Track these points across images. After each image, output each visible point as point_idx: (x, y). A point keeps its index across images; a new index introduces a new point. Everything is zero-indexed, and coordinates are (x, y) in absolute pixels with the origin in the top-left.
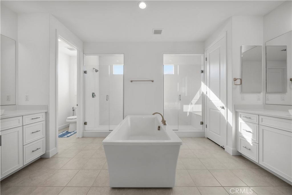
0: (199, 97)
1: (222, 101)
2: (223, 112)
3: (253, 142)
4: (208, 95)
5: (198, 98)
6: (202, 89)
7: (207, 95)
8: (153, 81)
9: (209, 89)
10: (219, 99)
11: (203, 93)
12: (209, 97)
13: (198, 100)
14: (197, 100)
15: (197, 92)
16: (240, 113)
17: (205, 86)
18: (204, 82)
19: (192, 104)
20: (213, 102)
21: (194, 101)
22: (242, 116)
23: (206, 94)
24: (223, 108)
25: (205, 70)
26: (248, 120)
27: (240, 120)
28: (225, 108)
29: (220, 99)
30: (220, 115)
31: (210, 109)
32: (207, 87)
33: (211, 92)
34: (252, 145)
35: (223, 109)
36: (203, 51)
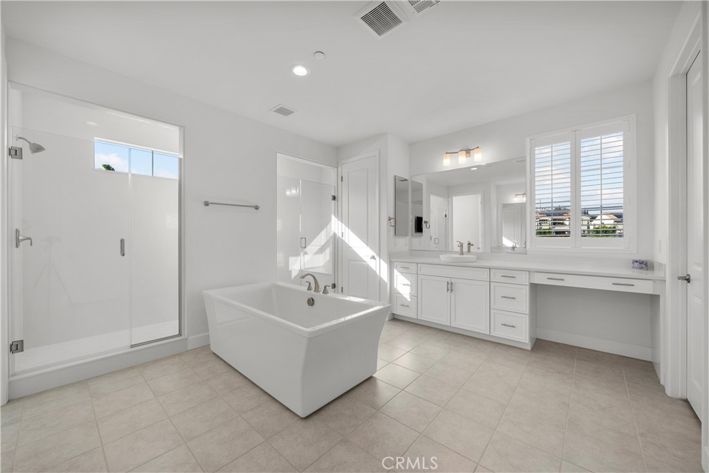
0: (325, 241)
1: (370, 248)
2: (373, 264)
3: (412, 296)
4: (346, 239)
5: (323, 244)
6: (333, 229)
7: (343, 239)
8: (257, 208)
9: (347, 228)
10: (366, 246)
11: (335, 234)
12: (346, 241)
13: (323, 246)
14: (319, 247)
15: (321, 231)
16: (396, 263)
17: (340, 223)
18: (337, 216)
19: (307, 254)
20: (354, 249)
21: (313, 247)
22: (398, 266)
23: (341, 236)
24: (373, 257)
25: (340, 196)
26: (405, 271)
27: (396, 272)
28: (377, 258)
29: (368, 245)
30: (368, 268)
31: (349, 261)
32: (344, 225)
33: (352, 234)
34: (409, 300)
35: (373, 260)
36: (337, 165)
